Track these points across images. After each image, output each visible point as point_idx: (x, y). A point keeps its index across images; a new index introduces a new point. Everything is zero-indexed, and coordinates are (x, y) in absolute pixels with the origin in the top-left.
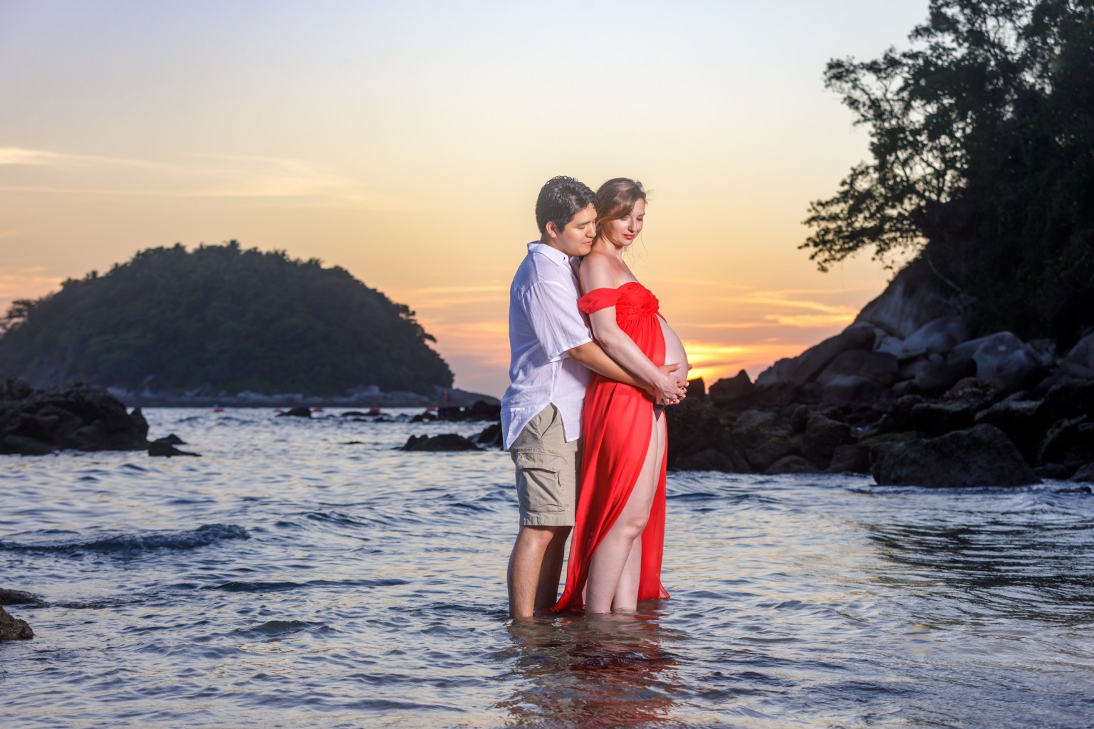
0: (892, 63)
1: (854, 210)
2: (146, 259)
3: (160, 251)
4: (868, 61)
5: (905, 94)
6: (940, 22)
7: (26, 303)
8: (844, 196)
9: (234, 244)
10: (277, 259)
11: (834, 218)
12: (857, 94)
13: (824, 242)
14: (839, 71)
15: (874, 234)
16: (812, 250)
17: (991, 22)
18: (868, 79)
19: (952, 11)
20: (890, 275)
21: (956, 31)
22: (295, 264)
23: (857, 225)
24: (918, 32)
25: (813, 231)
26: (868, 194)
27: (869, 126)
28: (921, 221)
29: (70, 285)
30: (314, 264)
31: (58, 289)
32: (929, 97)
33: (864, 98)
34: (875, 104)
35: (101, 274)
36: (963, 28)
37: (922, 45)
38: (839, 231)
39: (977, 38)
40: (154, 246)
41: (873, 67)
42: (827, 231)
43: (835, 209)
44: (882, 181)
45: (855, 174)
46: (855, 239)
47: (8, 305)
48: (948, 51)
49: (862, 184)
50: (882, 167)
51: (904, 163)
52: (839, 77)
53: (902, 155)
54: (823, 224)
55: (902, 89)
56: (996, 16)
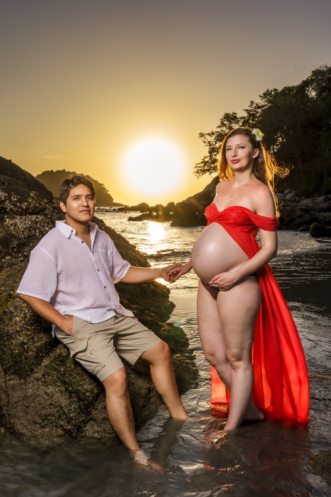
0: (213, 134)
1: (204, 165)
4: (208, 133)
5: (215, 140)
6: (223, 124)
8: (202, 163)
11: (200, 167)
12: (205, 140)
13: (198, 172)
14: (202, 135)
15: (208, 170)
16: (196, 174)
17: (233, 125)
18: (208, 137)
19: (226, 122)
20: (212, 180)
21: (226, 127)
23: (205, 168)
24: (219, 127)
25: (196, 170)
26: (208, 162)
27: (208, 147)
32: (220, 141)
33: (207, 141)
34: (209, 142)
36: (228, 126)
37: (219, 130)
38: (201, 170)
41: (209, 134)
42: (199, 170)
43: (201, 165)
44: (211, 159)
45: (205, 157)
46: (204, 171)
49: (206, 160)
50: (211, 156)
51: (215, 155)
52: (201, 136)
53: (215, 154)
54: (198, 168)
55: (214, 139)
56: (235, 123)
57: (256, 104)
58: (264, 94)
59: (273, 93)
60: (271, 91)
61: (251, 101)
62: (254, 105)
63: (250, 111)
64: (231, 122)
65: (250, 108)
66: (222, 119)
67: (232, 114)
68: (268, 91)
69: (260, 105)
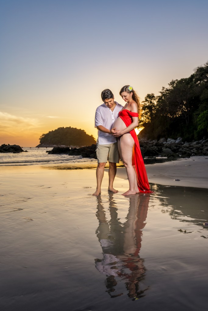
2: (59, 129)
3: (61, 128)
6: (146, 100)
7: (44, 134)
9: (70, 127)
10: (76, 129)
17: (153, 101)
19: (148, 99)
20: (139, 132)
22: (78, 129)
28: (143, 125)
29: (50, 132)
30: (80, 130)
31: (48, 132)
32: (145, 110)
35: (53, 131)
36: (149, 101)
39: (151, 102)
40: (60, 127)
47: (42, 135)
48: (146, 104)
57: (166, 89)
58: (171, 83)
59: (176, 82)
60: (175, 81)
61: (163, 87)
62: (165, 89)
63: (163, 92)
64: (151, 99)
65: (162, 91)
66: (145, 98)
67: (151, 94)
68: (173, 81)
69: (168, 89)
